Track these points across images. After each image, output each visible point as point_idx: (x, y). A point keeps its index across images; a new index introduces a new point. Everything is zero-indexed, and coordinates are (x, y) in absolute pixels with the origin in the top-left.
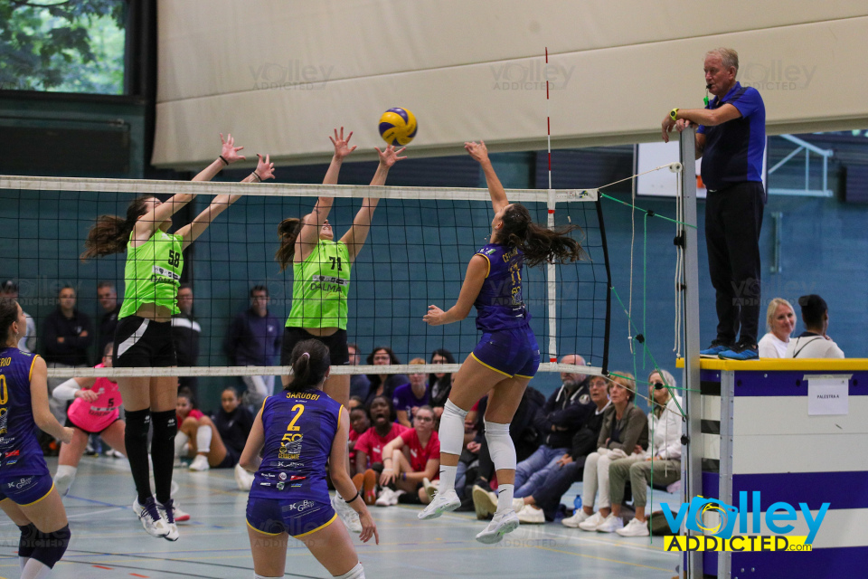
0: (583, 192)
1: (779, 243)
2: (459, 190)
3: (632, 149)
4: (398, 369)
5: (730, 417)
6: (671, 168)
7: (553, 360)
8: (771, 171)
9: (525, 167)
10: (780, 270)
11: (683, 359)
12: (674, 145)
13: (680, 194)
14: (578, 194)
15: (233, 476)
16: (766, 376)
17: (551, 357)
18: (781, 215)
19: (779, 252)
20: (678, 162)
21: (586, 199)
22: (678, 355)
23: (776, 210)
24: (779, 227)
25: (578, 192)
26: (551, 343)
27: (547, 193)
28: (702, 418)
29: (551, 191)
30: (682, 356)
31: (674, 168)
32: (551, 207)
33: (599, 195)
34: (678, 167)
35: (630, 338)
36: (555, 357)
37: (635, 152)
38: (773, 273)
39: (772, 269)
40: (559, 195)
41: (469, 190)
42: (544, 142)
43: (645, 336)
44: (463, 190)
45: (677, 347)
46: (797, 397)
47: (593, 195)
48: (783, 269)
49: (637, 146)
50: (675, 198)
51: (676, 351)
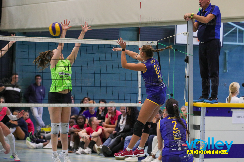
0: (152, 42)
1: (227, 62)
2: (107, 41)
3: (174, 27)
4: (83, 105)
5: (204, 124)
6: (184, 34)
7: (140, 103)
8: (224, 36)
9: (136, 33)
10: (227, 71)
11: (187, 103)
12: (186, 26)
13: (187, 43)
14: (150, 43)
15: (25, 143)
16: (217, 109)
17: (139, 101)
18: (228, 51)
19: (227, 65)
20: (186, 32)
21: (153, 44)
22: (185, 101)
23: (226, 50)
24: (227, 56)
25: (150, 42)
26: (139, 96)
27: (138, 42)
28: (194, 124)
29: (140, 42)
30: (187, 102)
31: (185, 34)
32: (140, 47)
33: (157, 43)
34: (186, 34)
35: (168, 95)
36: (140, 101)
37: (175, 28)
38: (225, 72)
39: (225, 71)
40: (143, 43)
41: (110, 41)
42: (138, 24)
43: (173, 94)
44: (108, 41)
45: (185, 98)
46: (229, 117)
47: (155, 43)
48: (229, 71)
49: (176, 26)
50: (185, 44)
51: (185, 100)
